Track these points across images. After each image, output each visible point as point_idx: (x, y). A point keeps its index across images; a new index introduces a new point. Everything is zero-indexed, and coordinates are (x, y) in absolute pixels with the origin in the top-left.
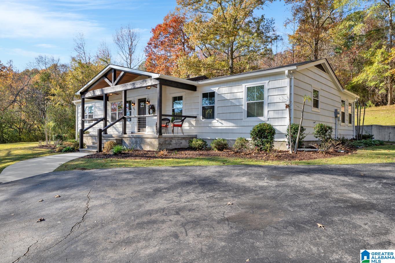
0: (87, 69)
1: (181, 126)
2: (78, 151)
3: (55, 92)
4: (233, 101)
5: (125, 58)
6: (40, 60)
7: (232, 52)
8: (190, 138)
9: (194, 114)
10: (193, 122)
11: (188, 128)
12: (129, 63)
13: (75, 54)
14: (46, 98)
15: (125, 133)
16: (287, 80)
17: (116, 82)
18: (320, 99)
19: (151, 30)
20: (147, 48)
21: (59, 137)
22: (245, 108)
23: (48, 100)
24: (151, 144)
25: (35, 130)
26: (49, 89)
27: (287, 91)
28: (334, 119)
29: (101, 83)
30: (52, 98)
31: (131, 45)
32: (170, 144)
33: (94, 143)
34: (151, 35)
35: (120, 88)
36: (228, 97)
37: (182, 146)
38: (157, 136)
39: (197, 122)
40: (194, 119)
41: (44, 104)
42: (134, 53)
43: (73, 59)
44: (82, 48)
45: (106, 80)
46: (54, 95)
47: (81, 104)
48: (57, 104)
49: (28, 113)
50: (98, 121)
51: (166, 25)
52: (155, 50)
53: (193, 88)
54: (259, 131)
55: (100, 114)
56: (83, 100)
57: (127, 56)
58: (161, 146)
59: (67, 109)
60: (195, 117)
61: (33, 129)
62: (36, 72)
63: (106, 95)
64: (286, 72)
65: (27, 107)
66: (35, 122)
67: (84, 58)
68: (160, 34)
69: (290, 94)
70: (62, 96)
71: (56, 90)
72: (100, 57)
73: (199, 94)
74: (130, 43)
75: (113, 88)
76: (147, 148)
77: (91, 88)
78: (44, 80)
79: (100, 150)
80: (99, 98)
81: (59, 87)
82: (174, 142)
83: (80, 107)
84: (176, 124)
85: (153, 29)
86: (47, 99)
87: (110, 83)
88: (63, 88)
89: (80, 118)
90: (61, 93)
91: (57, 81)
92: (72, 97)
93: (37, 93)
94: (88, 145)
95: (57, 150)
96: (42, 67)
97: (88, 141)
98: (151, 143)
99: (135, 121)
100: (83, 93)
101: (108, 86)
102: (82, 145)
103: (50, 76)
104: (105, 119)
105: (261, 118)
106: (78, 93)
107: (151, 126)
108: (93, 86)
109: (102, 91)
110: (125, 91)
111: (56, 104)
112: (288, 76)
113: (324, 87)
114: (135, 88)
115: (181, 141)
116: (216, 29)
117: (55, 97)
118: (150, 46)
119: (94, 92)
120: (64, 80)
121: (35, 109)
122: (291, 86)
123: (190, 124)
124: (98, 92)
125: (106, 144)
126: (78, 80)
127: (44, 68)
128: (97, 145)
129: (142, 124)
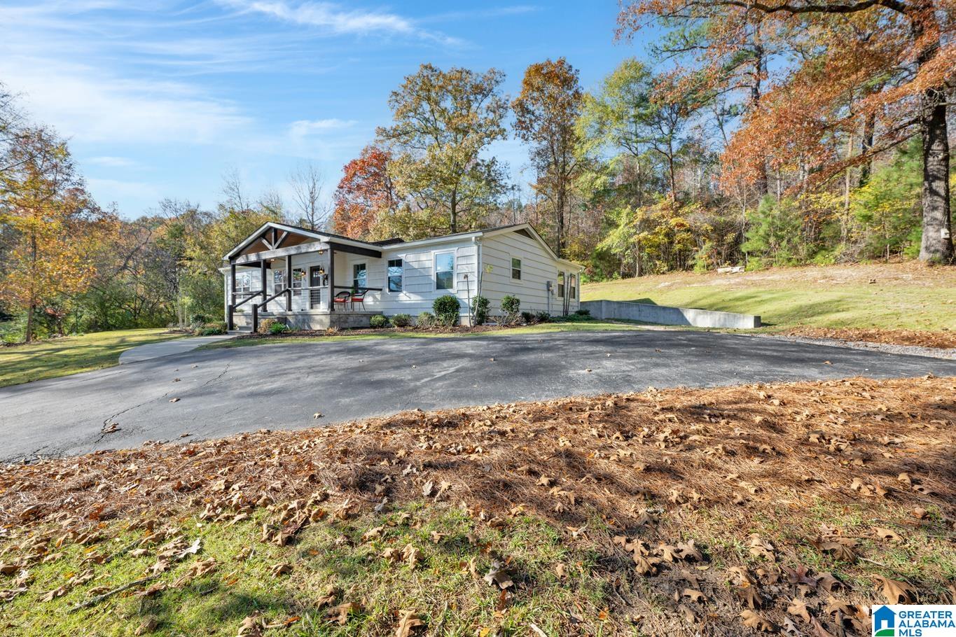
0: (244, 222)
1: (361, 300)
2: (227, 333)
3: (193, 255)
4: (422, 270)
5: (304, 207)
6: (167, 205)
7: (454, 204)
8: (370, 315)
9: (379, 286)
10: (378, 295)
11: (372, 303)
12: (311, 213)
13: (224, 199)
14: (178, 263)
15: (290, 310)
16: (475, 248)
17: (277, 245)
18: (523, 269)
19: (342, 167)
20: (338, 193)
21: (200, 318)
22: (434, 278)
23: (182, 266)
24: (321, 323)
25: (160, 311)
26: (182, 249)
27: (475, 260)
28: (546, 292)
29: (257, 246)
30: (189, 263)
31: (314, 187)
32: (345, 322)
33: (248, 323)
34: (343, 175)
35: (281, 253)
36: (416, 265)
37: (362, 324)
38: (329, 312)
39: (382, 294)
40: (379, 292)
41: (175, 273)
42: (318, 200)
43: (222, 206)
44: (236, 190)
45: (264, 241)
46: (191, 259)
47: (230, 273)
48: (197, 273)
49: (148, 285)
50: (253, 295)
51: (364, 162)
52: (350, 197)
53: (378, 255)
54: (441, 304)
55: (258, 286)
56: (234, 267)
57: (308, 203)
58: (332, 324)
59: (213, 280)
60: (381, 290)
61: (158, 311)
62: (161, 222)
63: (265, 261)
64: (473, 238)
65: (146, 276)
66: (162, 299)
67: (239, 204)
68: (355, 174)
69: (479, 263)
70: (204, 260)
71: (194, 251)
72: (265, 205)
73: (384, 261)
74: (311, 185)
75: (274, 252)
76: (316, 327)
77: (244, 252)
78: (174, 236)
79: (255, 330)
80: (256, 264)
81: (198, 247)
82: (351, 319)
83: (230, 278)
84: (356, 297)
85: (346, 167)
86: (180, 265)
87: (269, 246)
88: (206, 248)
89: (230, 292)
90: (204, 256)
91: (197, 238)
92: (219, 263)
93: (162, 255)
94: (240, 325)
95: (196, 334)
96: (169, 215)
97: (239, 321)
98: (322, 320)
99: (306, 294)
100: (232, 258)
101: (267, 249)
102: (232, 326)
103: (184, 230)
104: (264, 292)
105: (450, 290)
106: (226, 258)
107: (324, 302)
108: (247, 249)
109: (258, 256)
110: (290, 257)
111: (194, 272)
112: (476, 243)
113: (529, 256)
114: (301, 254)
115: (361, 319)
116: (429, 173)
117: (193, 262)
118: (341, 190)
119: (247, 257)
120: (208, 237)
121: (161, 280)
122: (479, 255)
123: (375, 298)
124: (253, 258)
125: (263, 323)
126: (229, 237)
127: (173, 216)
128: (252, 325)
129: (315, 299)
